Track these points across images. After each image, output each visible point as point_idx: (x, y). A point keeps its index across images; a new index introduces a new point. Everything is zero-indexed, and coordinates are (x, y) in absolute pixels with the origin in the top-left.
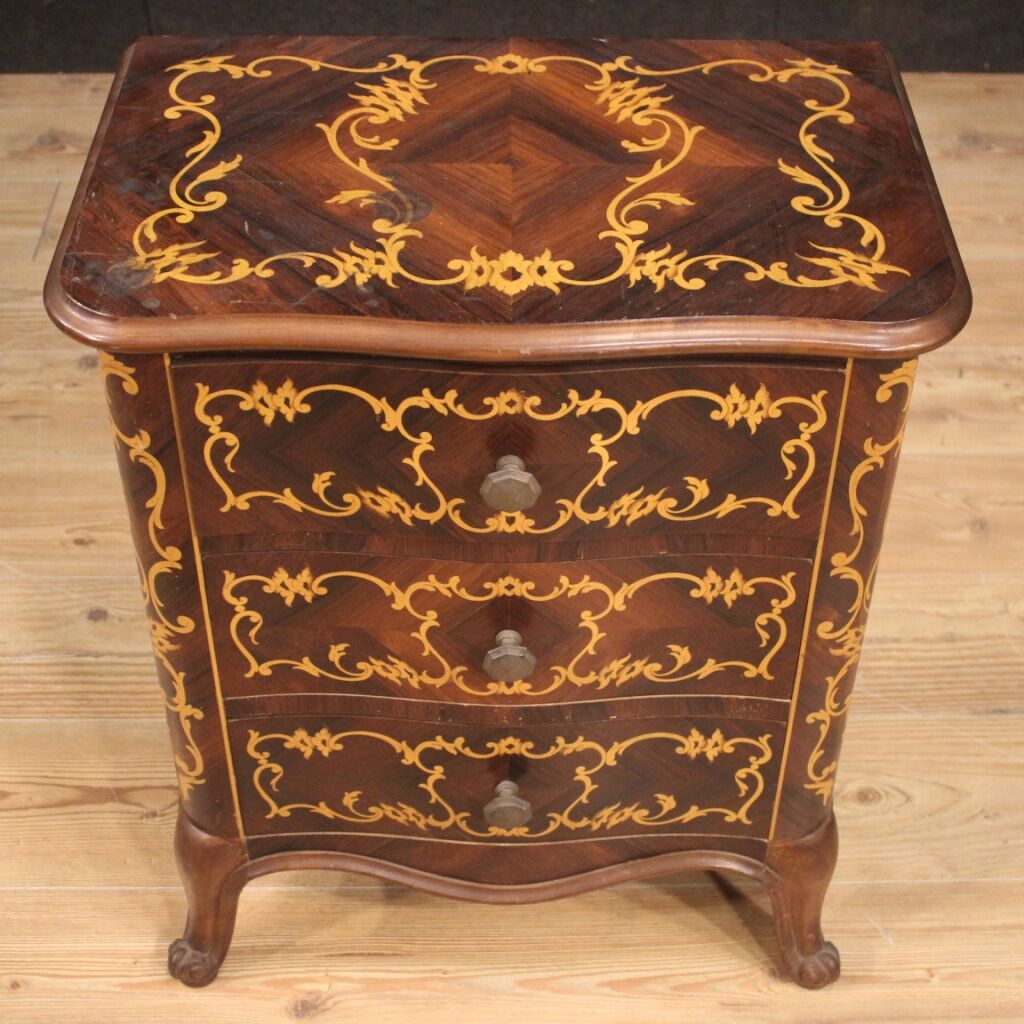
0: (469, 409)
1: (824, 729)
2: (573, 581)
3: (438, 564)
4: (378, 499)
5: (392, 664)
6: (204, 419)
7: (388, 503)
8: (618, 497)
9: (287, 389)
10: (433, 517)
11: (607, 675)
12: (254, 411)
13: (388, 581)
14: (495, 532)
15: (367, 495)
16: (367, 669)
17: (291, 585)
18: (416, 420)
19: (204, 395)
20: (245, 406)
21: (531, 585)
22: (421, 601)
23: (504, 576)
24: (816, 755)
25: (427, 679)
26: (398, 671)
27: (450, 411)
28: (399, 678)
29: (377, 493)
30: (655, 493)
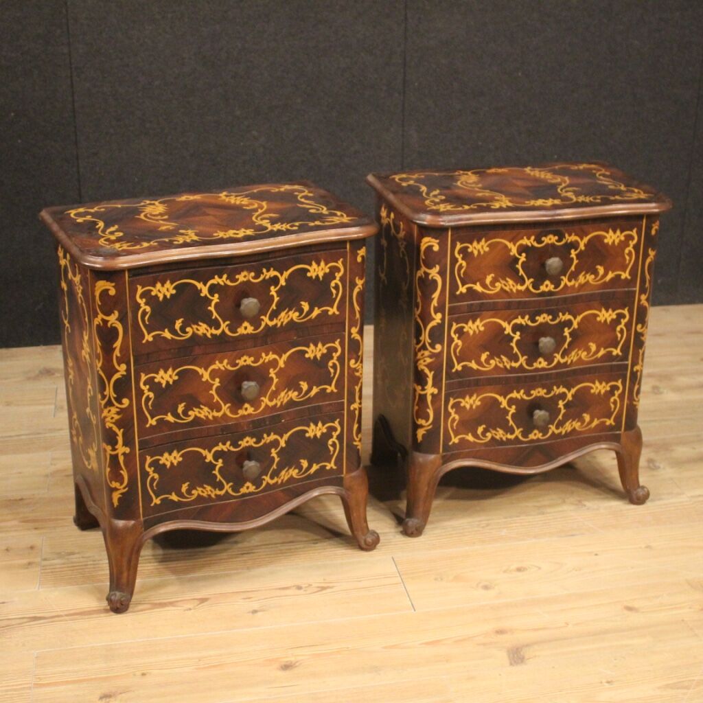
0: (231, 281)
1: (357, 412)
2: (267, 355)
3: (219, 355)
4: (199, 328)
5: (202, 409)
6: (139, 300)
7: (203, 329)
8: (280, 314)
9: (168, 284)
10: (218, 332)
11: (279, 400)
12: (156, 296)
13: (201, 368)
14: (240, 335)
15: (195, 327)
16: (193, 414)
17: (166, 377)
18: (212, 289)
19: (140, 290)
20: (153, 294)
21: (252, 359)
22: (214, 374)
23: (243, 356)
24: (356, 426)
25: (216, 414)
26: (204, 412)
27: (225, 283)
28: (205, 416)
29: (199, 325)
30: (291, 310)
